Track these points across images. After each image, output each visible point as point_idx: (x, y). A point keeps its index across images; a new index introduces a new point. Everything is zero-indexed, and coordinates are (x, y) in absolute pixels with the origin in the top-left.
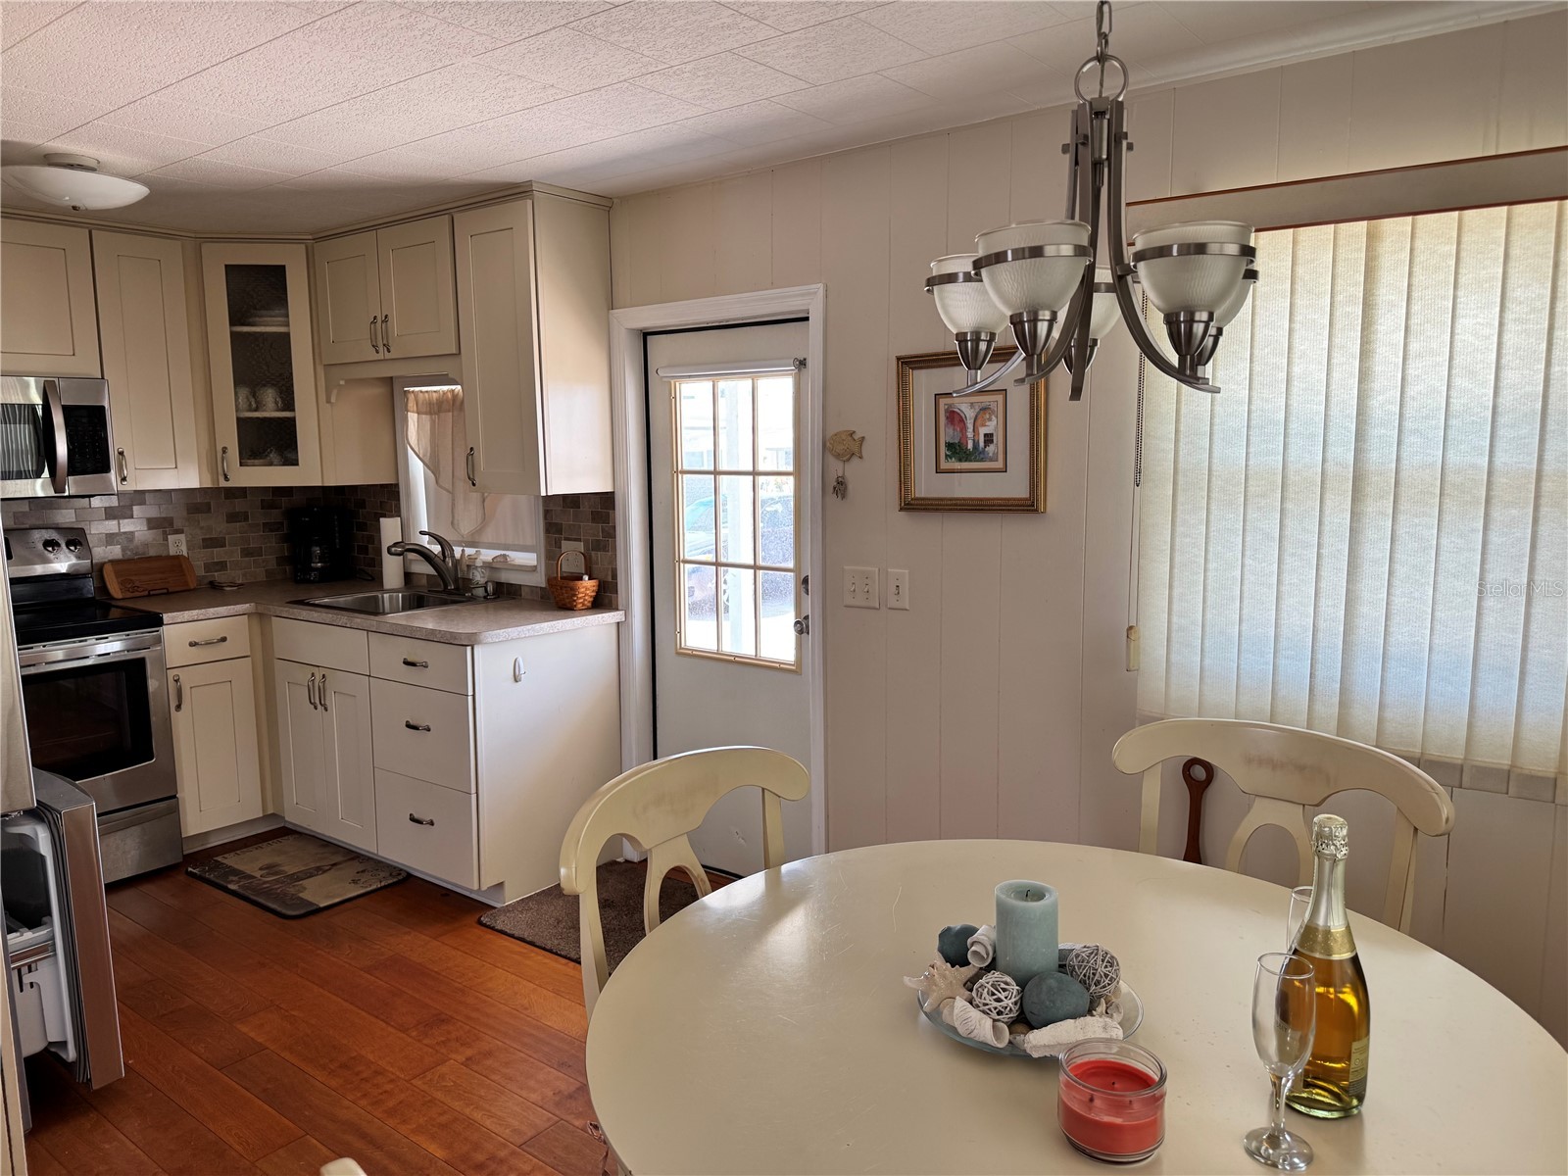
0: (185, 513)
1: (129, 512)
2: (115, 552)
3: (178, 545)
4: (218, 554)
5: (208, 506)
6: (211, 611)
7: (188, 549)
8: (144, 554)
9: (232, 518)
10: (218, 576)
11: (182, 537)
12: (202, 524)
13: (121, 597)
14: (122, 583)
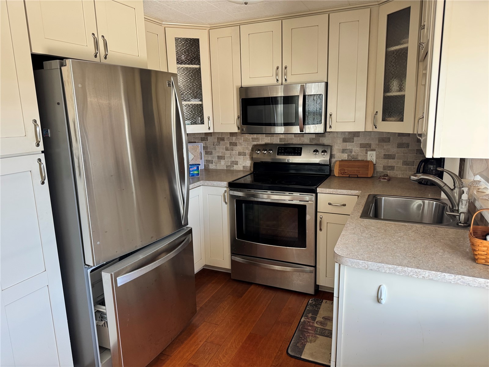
0: (377, 142)
1: (352, 140)
2: (345, 156)
3: (372, 156)
4: (391, 162)
5: (389, 139)
6: (339, 191)
7: (377, 158)
8: (356, 158)
9: (400, 146)
10: (390, 173)
11: (374, 153)
12: (385, 147)
13: (337, 176)
14: (340, 170)
